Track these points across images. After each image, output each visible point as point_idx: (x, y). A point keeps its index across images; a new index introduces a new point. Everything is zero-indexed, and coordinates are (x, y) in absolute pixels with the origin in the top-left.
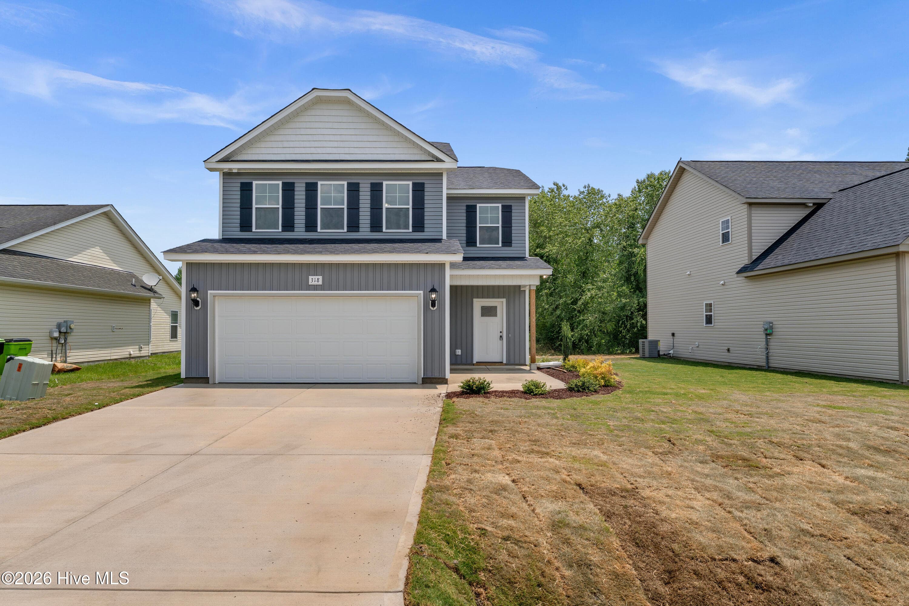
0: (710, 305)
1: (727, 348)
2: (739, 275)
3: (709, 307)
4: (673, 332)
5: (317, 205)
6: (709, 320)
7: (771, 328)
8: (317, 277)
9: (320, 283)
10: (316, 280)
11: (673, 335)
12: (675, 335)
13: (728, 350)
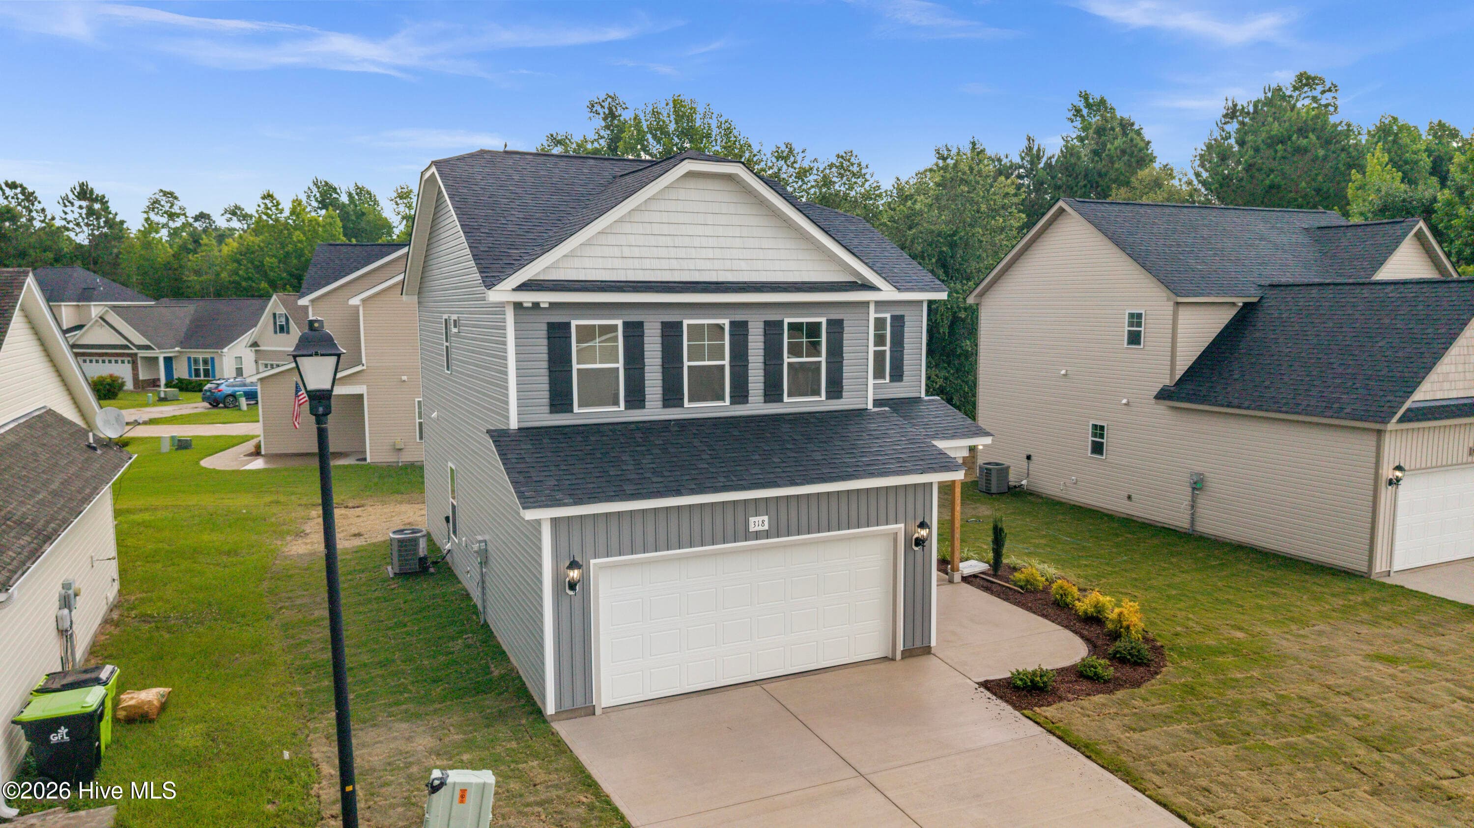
0: (1102, 428)
1: (1126, 494)
2: (1158, 401)
3: (1099, 430)
4: (1029, 453)
5: (682, 363)
6: (1098, 448)
7: (1202, 480)
8: (760, 518)
9: (766, 527)
10: (760, 523)
11: (1029, 458)
12: (1033, 458)
13: (1129, 497)
